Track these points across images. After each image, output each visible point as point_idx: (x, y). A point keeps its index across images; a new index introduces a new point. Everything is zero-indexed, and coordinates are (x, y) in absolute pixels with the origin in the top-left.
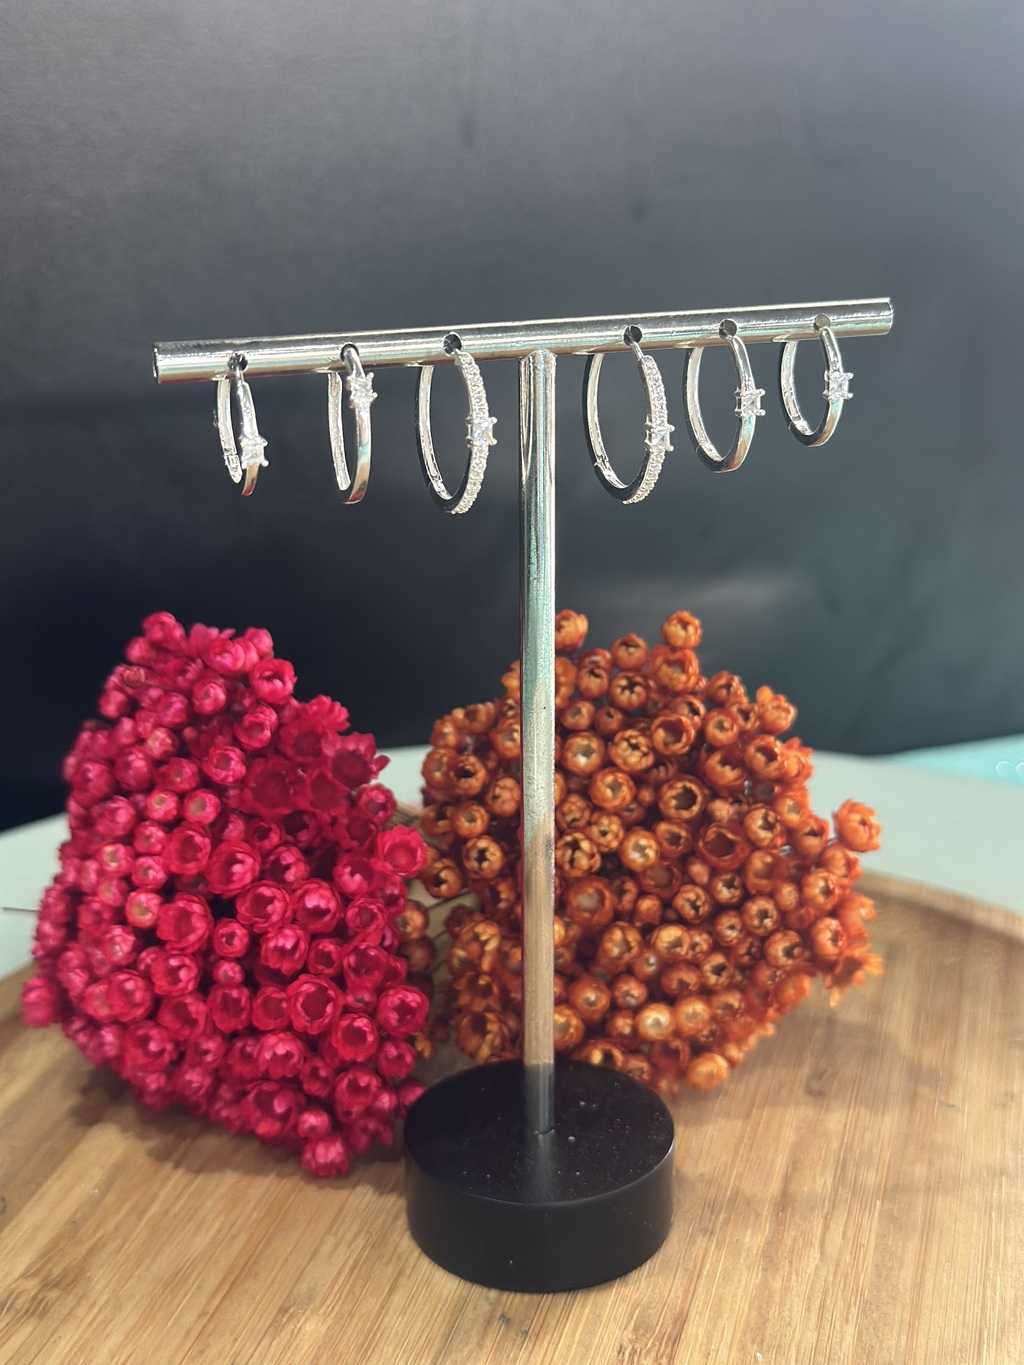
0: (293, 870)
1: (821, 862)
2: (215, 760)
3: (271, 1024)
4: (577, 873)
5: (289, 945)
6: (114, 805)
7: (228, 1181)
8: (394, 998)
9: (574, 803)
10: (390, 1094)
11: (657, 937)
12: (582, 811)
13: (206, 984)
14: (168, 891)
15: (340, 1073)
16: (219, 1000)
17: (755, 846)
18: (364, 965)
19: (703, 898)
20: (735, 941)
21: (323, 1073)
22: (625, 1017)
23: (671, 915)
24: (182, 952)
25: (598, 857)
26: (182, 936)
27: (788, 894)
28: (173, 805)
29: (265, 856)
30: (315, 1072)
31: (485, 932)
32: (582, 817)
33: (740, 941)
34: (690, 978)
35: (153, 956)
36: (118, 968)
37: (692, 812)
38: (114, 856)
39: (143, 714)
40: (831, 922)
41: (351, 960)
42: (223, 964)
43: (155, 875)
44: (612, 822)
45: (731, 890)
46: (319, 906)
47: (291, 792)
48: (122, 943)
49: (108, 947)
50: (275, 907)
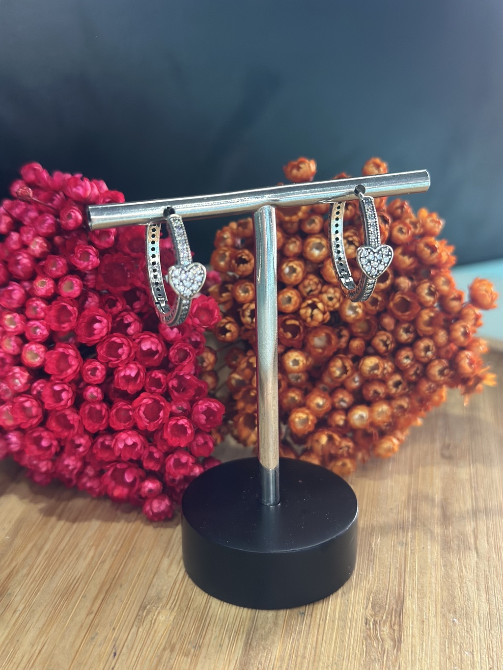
0: (132, 327)
1: (459, 316)
2: (79, 255)
3: (122, 426)
4: (315, 324)
5: (133, 374)
6: (10, 288)
8: (202, 406)
9: (311, 280)
10: (199, 467)
11: (363, 363)
12: (317, 284)
13: (79, 401)
14: (49, 343)
15: (168, 456)
16: (87, 411)
17: (423, 306)
18: (183, 387)
19: (391, 339)
20: (409, 366)
21: (156, 455)
22: (340, 414)
23: (371, 350)
24: (62, 382)
25: (328, 314)
26: (61, 371)
27: (442, 336)
28: (51, 286)
29: (114, 317)
30: (151, 454)
32: (317, 289)
33: (412, 366)
34: (381, 390)
35: (41, 385)
36: (18, 394)
37: (386, 284)
38: (12, 321)
39: (25, 229)
40: (468, 353)
41: (174, 383)
42: (90, 388)
43: (41, 332)
44: (335, 292)
45: (408, 334)
46: (151, 349)
47: (129, 276)
48: (20, 377)
49: (11, 381)
50: (124, 350)
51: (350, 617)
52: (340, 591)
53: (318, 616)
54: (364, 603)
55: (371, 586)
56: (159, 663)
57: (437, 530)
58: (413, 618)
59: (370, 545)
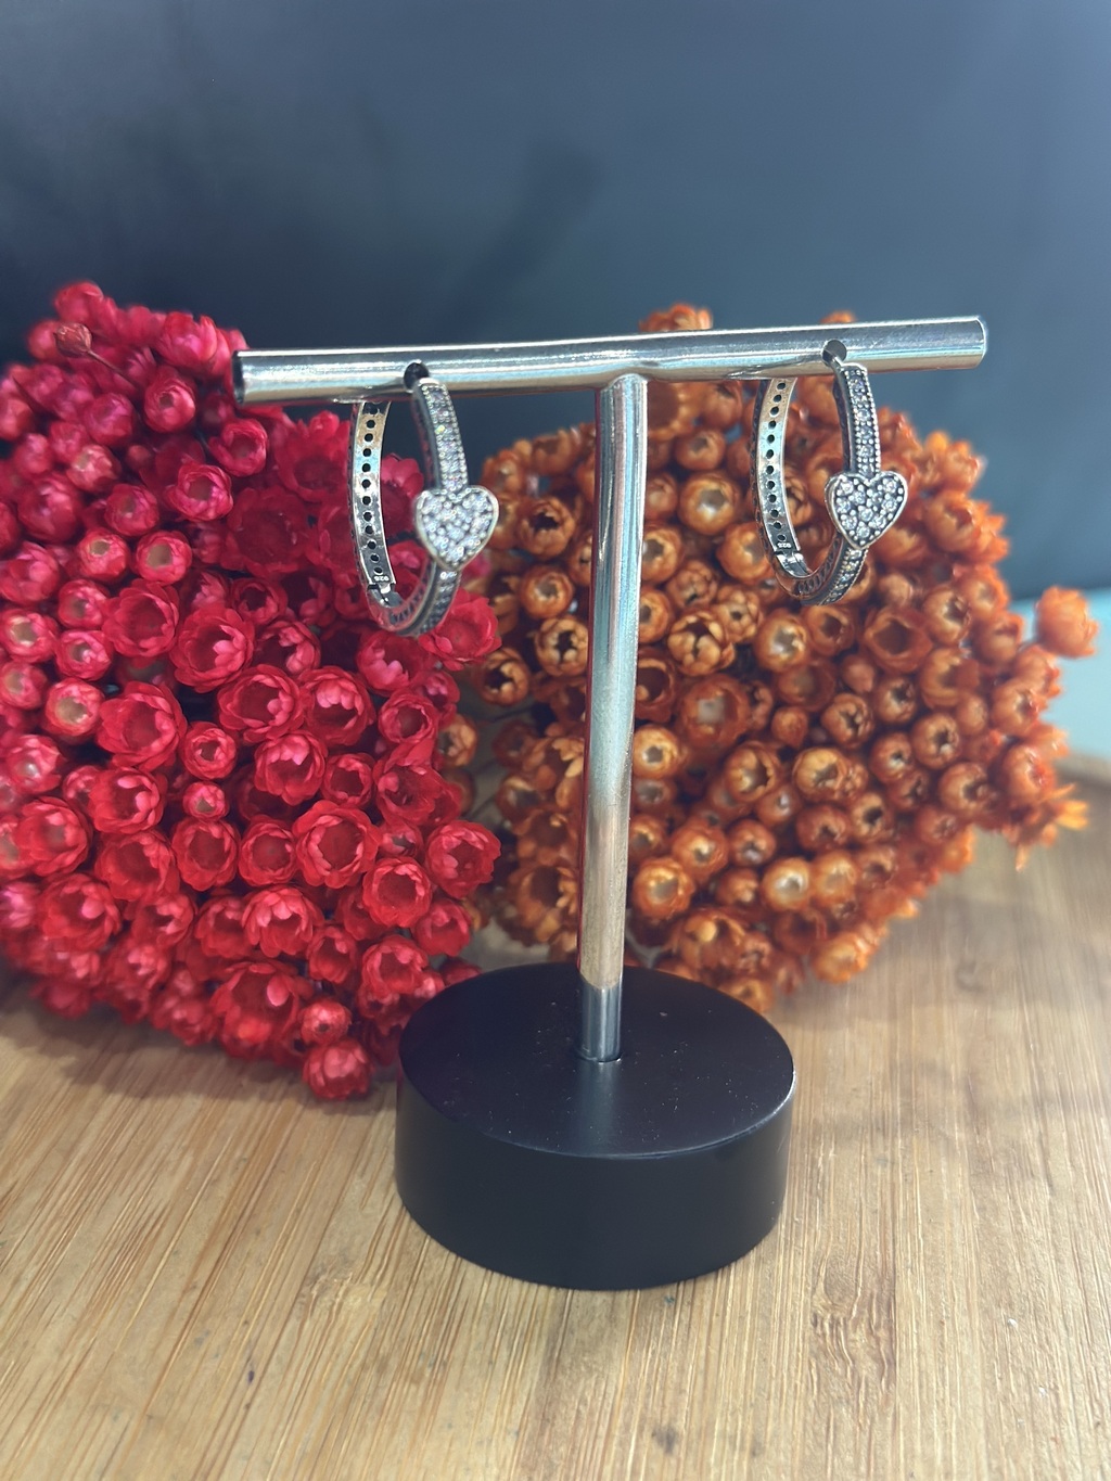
0: (299, 655)
1: (1012, 671)
2: (187, 485)
3: (266, 877)
4: (703, 668)
5: (298, 760)
6: (24, 557)
7: (190, 1106)
8: (450, 837)
9: (696, 571)
10: (434, 977)
11: (802, 762)
12: (708, 583)
13: (172, 817)
14: (109, 681)
15: (369, 947)
16: (188, 841)
17: (939, 641)
18: (407, 795)
19: (865, 712)
20: (900, 776)
21: (341, 947)
22: (744, 877)
23: (821, 736)
24: (137, 770)
25: (731, 648)
26: (135, 748)
27: (975, 711)
28: (120, 553)
29: (261, 630)
30: (329, 945)
31: (570, 749)
32: (708, 592)
33: (908, 775)
34: (837, 825)
35: (88, 778)
36: (32, 797)
37: (861, 588)
38: (26, 631)
39: (61, 427)
40: (1030, 752)
41: (389, 782)
42: (199, 788)
43: (94, 656)
44: (748, 600)
45: (903, 702)
46: (339, 705)
47: (294, 542)
48: (40, 758)
49: (16, 768)
50: (280, 703)
51: (777, 1310)
52: (752, 1256)
53: (707, 1307)
54: (807, 1282)
55: (820, 1247)
56: (351, 1398)
57: (959, 1135)
58: (918, 1314)
59: (814, 1162)
